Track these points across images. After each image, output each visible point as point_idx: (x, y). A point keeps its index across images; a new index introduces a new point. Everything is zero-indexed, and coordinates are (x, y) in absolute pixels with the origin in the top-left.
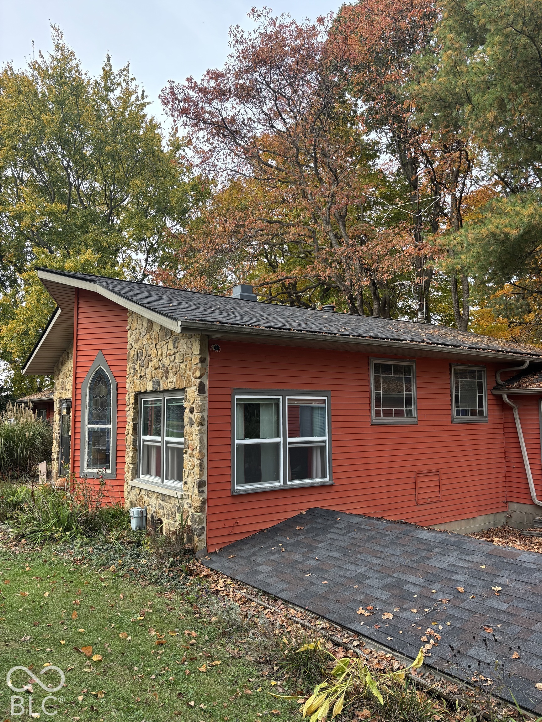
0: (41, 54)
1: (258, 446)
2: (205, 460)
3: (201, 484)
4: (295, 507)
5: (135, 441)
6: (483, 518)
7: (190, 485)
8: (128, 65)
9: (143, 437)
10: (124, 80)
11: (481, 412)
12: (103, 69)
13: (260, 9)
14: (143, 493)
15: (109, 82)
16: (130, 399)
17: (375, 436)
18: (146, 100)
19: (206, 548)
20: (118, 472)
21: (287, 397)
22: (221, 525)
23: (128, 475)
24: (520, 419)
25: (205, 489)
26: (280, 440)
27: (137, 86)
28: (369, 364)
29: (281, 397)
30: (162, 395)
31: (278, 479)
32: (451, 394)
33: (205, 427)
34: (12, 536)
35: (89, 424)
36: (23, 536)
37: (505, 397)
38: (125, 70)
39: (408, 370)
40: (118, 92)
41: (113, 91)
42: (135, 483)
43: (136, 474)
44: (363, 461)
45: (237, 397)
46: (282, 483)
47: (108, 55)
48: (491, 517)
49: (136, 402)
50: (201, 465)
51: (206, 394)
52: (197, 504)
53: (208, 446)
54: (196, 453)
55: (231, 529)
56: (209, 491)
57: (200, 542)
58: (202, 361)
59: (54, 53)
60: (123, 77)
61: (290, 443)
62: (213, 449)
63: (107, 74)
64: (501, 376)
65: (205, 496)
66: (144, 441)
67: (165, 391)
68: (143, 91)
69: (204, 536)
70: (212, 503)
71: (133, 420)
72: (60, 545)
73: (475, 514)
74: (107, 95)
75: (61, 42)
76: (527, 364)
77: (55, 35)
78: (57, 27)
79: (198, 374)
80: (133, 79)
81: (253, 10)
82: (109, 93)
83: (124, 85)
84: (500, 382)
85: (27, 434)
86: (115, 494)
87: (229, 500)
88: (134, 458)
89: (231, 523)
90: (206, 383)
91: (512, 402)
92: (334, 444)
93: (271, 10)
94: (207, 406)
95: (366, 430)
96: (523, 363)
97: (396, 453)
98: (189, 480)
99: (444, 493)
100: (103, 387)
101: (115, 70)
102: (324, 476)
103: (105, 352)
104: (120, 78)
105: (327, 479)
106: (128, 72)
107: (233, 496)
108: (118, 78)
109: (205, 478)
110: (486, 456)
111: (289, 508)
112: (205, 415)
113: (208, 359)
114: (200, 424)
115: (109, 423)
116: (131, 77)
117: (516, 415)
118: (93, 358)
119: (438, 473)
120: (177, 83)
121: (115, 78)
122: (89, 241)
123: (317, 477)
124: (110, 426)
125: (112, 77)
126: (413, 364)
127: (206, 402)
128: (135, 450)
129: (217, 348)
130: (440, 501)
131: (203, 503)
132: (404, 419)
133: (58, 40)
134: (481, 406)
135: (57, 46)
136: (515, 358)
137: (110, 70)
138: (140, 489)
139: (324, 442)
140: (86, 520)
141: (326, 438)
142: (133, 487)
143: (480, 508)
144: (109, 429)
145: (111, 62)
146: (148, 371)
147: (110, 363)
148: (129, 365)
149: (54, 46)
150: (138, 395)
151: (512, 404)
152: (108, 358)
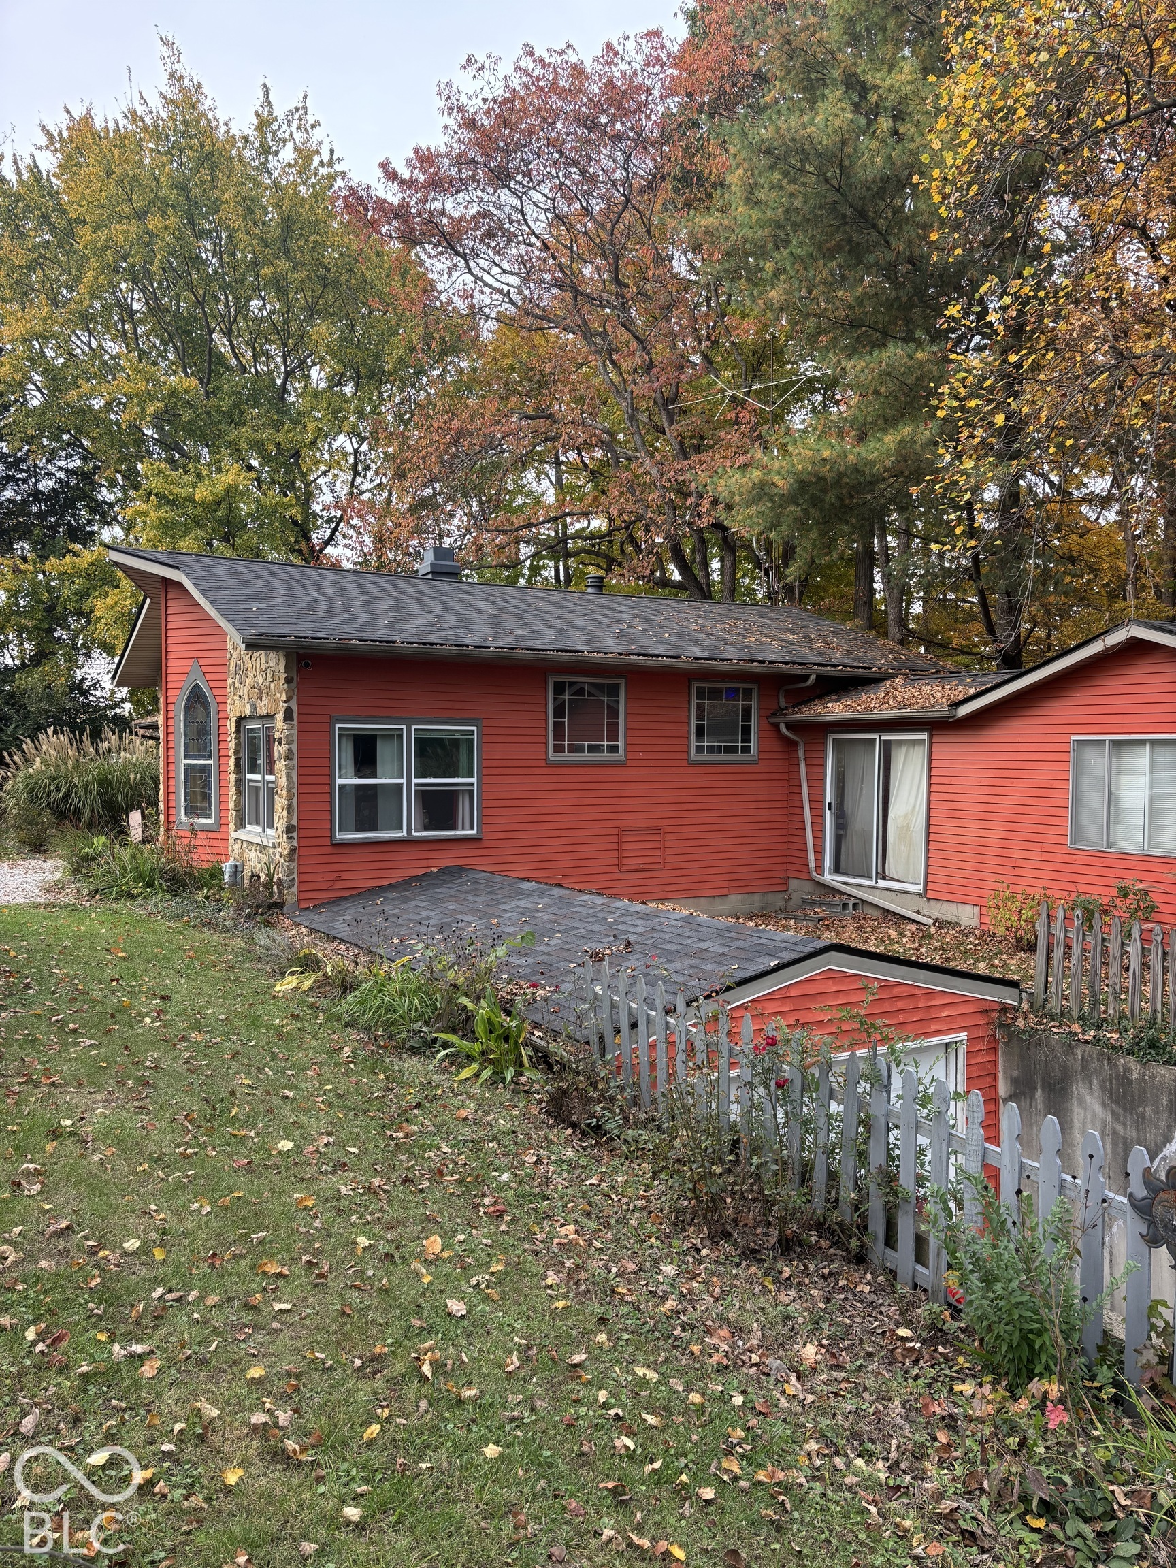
0: (142, 98)
1: (374, 786)
2: (295, 801)
3: (289, 829)
4: (424, 863)
5: (238, 781)
6: (740, 897)
7: (280, 830)
8: (305, 97)
9: (249, 776)
10: (299, 128)
11: (746, 750)
12: (257, 115)
13: (481, 58)
14: (245, 845)
15: (269, 135)
16: (231, 725)
17: (554, 779)
18: (338, 168)
19: (299, 902)
20: (221, 823)
21: (413, 727)
22: (319, 877)
23: (232, 826)
24: (805, 759)
25: (295, 835)
26: (404, 781)
27: (320, 143)
28: (546, 682)
29: (404, 727)
30: (259, 721)
31: (401, 828)
32: (689, 723)
33: (295, 762)
34: (85, 891)
35: (186, 758)
36: (97, 891)
37: (783, 728)
38: (297, 109)
39: (613, 690)
40: (287, 154)
41: (276, 153)
42: (241, 834)
43: (240, 824)
44: (533, 811)
45: (337, 726)
46: (405, 833)
47: (265, 86)
48: (757, 898)
49: (238, 730)
50: (289, 807)
51: (295, 722)
52: (286, 852)
53: (299, 784)
54: (284, 792)
55: (330, 884)
56: (299, 838)
57: (291, 897)
58: (288, 681)
59: (165, 89)
60: (295, 124)
61: (417, 785)
62: (305, 789)
63: (264, 123)
64: (785, 696)
65: (295, 843)
66: (250, 781)
67: (262, 717)
68: (332, 151)
69: (295, 889)
70: (305, 851)
71: (235, 754)
72: (139, 902)
73: (726, 892)
74: (267, 161)
75: (177, 67)
76: (812, 679)
77: (166, 55)
78: (170, 38)
79: (284, 698)
80: (316, 124)
81: (468, 60)
82: (270, 157)
83: (298, 136)
84: (783, 704)
85: (132, 776)
86: (215, 851)
87: (329, 850)
88: (237, 803)
89: (332, 876)
90: (295, 708)
91: (795, 734)
92: (485, 787)
93: (499, 59)
94: (295, 737)
95: (537, 771)
96: (807, 677)
97: (586, 802)
98: (279, 825)
99: (668, 859)
100: (200, 710)
101: (280, 111)
102: (472, 828)
103: (202, 662)
104: (289, 126)
105: (475, 832)
106: (306, 113)
107: (334, 845)
108: (285, 127)
109: (295, 822)
110: (752, 812)
111: (414, 864)
112: (294, 747)
113: (296, 678)
114: (287, 758)
115: (209, 758)
116: (311, 120)
117: (801, 754)
118: (187, 670)
119: (658, 830)
120: (356, 181)
121: (280, 127)
122: (241, 442)
123: (463, 829)
124: (211, 762)
125: (275, 127)
126: (622, 682)
127: (295, 732)
128: (239, 792)
129: (307, 665)
130: (662, 870)
131: (293, 850)
132: (605, 757)
133: (173, 63)
134: (747, 739)
135: (172, 76)
136: (785, 671)
137: (270, 113)
138: (242, 841)
139: (472, 784)
140: (174, 876)
141: (474, 780)
142: (236, 839)
143: (734, 884)
144: (209, 765)
145: (271, 96)
146: (246, 689)
147: (208, 677)
148: (230, 681)
149: (166, 76)
150: (240, 721)
151: (794, 737)
152: (205, 669)
